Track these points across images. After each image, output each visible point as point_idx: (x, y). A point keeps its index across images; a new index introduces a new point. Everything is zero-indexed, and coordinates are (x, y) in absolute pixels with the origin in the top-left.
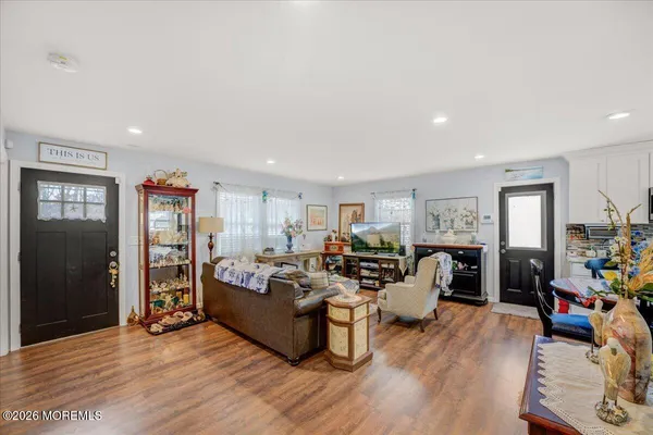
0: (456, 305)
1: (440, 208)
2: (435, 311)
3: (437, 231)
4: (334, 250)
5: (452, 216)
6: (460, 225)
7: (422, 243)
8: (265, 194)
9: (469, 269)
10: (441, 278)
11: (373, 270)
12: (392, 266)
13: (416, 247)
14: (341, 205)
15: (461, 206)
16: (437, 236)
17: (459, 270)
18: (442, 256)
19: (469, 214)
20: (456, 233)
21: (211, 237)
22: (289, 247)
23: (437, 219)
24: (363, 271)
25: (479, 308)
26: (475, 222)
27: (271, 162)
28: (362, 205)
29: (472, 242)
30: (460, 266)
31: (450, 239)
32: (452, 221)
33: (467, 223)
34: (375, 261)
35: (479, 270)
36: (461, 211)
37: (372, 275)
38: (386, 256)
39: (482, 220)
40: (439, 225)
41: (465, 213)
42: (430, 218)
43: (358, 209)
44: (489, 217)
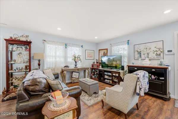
0: (150, 98)
1: (142, 48)
2: (137, 104)
3: (140, 59)
4: (95, 67)
5: (148, 52)
6: (152, 55)
7: (132, 65)
8: (66, 45)
9: (159, 79)
10: (140, 89)
11: (110, 76)
12: (117, 75)
13: (129, 66)
14: (99, 50)
15: (153, 46)
16: (140, 61)
17: (152, 80)
18: (141, 73)
19: (158, 50)
20: (150, 60)
21: (39, 61)
22: (76, 65)
23: (140, 53)
24: (105, 76)
25: (166, 103)
26: (162, 54)
27: (59, 29)
28: (107, 49)
29: (161, 65)
30: (153, 77)
31: (147, 63)
32: (148, 54)
33: (157, 55)
34: (110, 72)
35: (165, 80)
36: (153, 48)
37: (109, 78)
38: (115, 70)
39: (166, 52)
40: (141, 56)
41: (155, 49)
42: (136, 53)
43: (105, 51)
44: (171, 51)
